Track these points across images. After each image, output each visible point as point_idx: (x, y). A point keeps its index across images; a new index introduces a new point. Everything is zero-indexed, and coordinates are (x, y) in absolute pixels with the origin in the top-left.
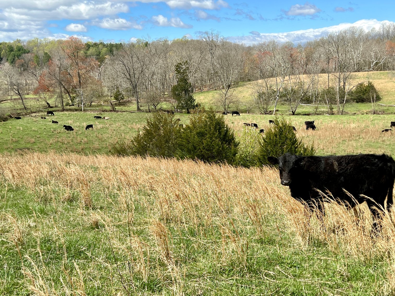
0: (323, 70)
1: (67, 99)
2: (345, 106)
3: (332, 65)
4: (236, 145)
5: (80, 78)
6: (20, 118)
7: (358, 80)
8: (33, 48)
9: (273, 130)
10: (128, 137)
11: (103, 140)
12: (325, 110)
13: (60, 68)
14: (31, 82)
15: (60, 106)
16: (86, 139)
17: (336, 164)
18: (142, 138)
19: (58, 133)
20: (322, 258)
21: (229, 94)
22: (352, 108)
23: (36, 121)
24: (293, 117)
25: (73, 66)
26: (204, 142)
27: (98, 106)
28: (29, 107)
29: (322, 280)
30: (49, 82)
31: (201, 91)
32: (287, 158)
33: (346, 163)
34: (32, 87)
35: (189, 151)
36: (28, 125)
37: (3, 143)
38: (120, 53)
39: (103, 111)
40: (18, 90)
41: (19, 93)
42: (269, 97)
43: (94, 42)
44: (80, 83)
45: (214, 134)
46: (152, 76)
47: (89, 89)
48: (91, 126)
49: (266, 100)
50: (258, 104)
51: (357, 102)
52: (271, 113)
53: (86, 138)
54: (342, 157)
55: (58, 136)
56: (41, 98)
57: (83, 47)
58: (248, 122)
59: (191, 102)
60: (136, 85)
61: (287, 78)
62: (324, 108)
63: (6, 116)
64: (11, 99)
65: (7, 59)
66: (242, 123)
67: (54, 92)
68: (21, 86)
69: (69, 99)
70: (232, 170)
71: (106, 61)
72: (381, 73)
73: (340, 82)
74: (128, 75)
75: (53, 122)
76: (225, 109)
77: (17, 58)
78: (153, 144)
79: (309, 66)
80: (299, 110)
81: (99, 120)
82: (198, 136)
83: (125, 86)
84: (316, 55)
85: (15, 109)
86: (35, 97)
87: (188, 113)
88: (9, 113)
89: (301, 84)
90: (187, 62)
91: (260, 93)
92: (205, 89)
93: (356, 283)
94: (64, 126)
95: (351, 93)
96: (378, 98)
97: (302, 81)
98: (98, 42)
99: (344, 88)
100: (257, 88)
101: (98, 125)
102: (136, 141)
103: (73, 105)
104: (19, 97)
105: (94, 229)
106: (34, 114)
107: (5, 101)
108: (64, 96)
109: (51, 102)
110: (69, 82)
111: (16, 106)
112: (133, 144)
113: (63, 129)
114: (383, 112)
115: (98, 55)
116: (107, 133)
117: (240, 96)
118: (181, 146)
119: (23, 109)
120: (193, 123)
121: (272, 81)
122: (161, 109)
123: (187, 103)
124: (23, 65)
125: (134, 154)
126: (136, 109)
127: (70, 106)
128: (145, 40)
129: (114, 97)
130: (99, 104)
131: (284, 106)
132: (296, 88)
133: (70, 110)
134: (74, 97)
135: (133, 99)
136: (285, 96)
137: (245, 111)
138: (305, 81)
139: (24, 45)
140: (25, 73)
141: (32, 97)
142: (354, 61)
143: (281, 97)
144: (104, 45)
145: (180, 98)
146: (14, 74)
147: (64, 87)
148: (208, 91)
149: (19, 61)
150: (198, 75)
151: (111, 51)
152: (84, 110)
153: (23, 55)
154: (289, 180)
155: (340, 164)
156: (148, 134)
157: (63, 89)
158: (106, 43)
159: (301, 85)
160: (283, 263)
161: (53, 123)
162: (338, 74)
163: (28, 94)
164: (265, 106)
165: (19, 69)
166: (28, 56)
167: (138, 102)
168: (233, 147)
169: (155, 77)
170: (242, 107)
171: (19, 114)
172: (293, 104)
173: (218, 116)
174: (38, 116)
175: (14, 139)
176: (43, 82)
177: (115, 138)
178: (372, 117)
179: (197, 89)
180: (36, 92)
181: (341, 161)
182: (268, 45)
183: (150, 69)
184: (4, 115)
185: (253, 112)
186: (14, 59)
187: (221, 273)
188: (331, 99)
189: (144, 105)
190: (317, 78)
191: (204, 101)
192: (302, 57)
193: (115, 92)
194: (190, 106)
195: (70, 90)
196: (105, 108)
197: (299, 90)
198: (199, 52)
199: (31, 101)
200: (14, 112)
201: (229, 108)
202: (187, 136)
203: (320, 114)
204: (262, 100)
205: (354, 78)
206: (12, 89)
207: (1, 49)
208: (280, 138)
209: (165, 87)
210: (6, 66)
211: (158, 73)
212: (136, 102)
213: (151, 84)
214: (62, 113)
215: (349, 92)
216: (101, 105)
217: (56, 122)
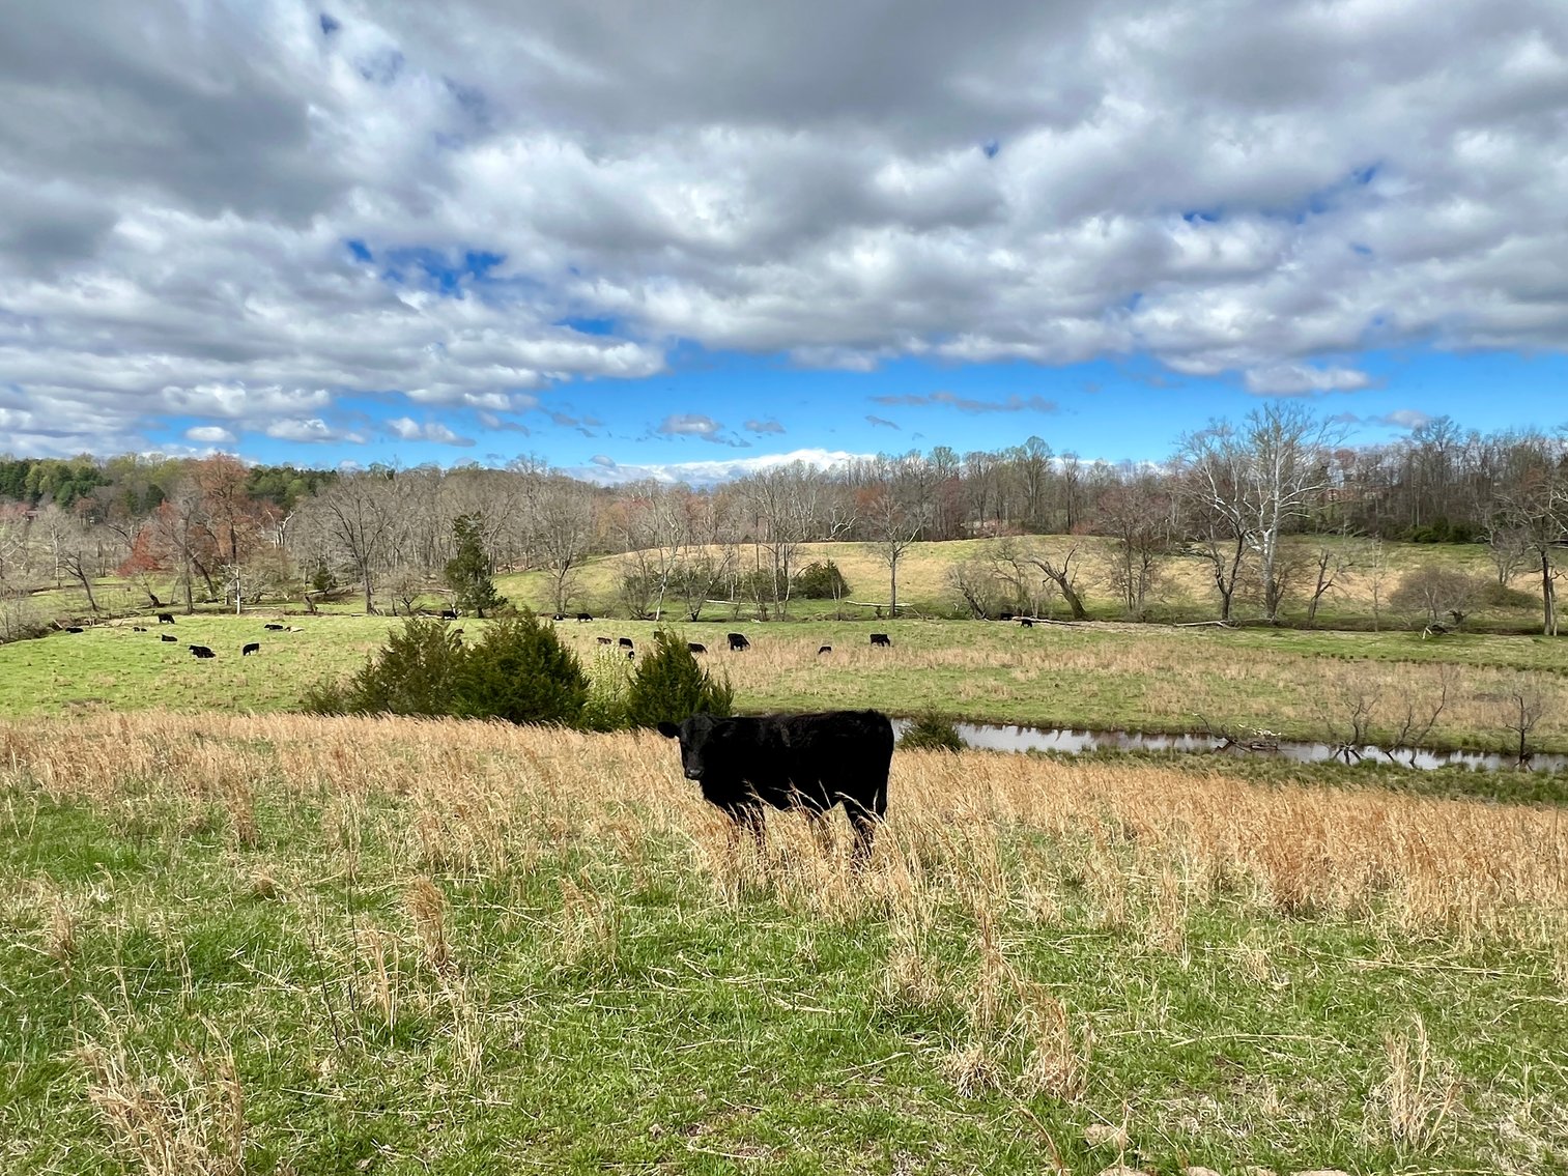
0: (747, 537)
1: (200, 585)
2: (788, 606)
3: (764, 529)
4: (584, 684)
5: (234, 540)
6: (81, 630)
7: (809, 557)
8: (123, 475)
9: (655, 655)
10: (343, 669)
11: (285, 676)
12: (752, 611)
13: (187, 519)
14: (113, 549)
15: (183, 602)
16: (243, 676)
17: (785, 732)
18: (378, 673)
19: (175, 663)
21: (567, 579)
22: (799, 608)
23: (120, 638)
24: (694, 626)
25: (219, 517)
26: (516, 680)
27: (275, 602)
28: (105, 605)
30: (159, 549)
31: (508, 571)
33: (803, 730)
34: (116, 559)
35: (483, 700)
36: (101, 646)
37: (33, 688)
38: (333, 491)
39: (286, 614)
40: (79, 566)
41: (81, 573)
42: (646, 586)
43: (271, 466)
44: (234, 552)
45: (537, 663)
46: (403, 539)
47: (256, 564)
48: (255, 647)
49: (641, 592)
50: (626, 599)
51: (809, 598)
52: (651, 617)
53: (243, 674)
55: (175, 671)
56: (136, 584)
57: (246, 475)
58: (606, 636)
59: (488, 594)
60: (365, 559)
61: (681, 550)
62: (751, 609)
63: (42, 625)
64: (59, 587)
65: (54, 497)
66: (594, 637)
67: (170, 569)
68: (88, 557)
69: (205, 586)
70: (575, 738)
71: (299, 506)
72: (849, 546)
73: (777, 560)
74: (348, 537)
75: (164, 638)
76: (559, 609)
77: (78, 495)
78: (401, 687)
79: (722, 529)
80: (704, 612)
81: (277, 633)
82: (502, 669)
83: (341, 561)
84: (733, 510)
85: (67, 611)
86: (122, 582)
87: (481, 616)
88: (52, 619)
89: (709, 562)
90: (479, 512)
91: (629, 578)
92: (518, 569)
94: (192, 647)
95: (798, 581)
96: (845, 592)
97: (710, 556)
98: (281, 465)
99: (786, 571)
100: (623, 568)
101: (271, 644)
102: (363, 681)
103: (216, 601)
104: (80, 581)
106: (116, 622)
107: (42, 590)
108: (195, 581)
109: (162, 593)
110: (208, 552)
111: (71, 603)
112: (356, 686)
113: (190, 655)
114: (855, 617)
115: (279, 494)
116: (294, 661)
117: (589, 583)
118: (465, 690)
119: (89, 609)
120: (491, 641)
121: (652, 555)
122: (420, 610)
123: (477, 597)
124: (93, 512)
125: (358, 709)
126: (365, 610)
127: (208, 602)
128: (387, 464)
129: (315, 584)
130: (278, 598)
131: (676, 605)
132: (698, 570)
133: (208, 611)
134: (219, 584)
135: (360, 586)
136: (677, 584)
137: (600, 615)
138: (715, 556)
139: (100, 468)
140: (99, 529)
141: (115, 582)
142: (801, 523)
143: (670, 586)
144: (295, 474)
145: (465, 585)
146: (70, 532)
147: (195, 562)
148: (523, 572)
149: (84, 501)
150: (503, 540)
151: (311, 487)
152: (241, 612)
153: (97, 489)
155: (793, 732)
156: (391, 661)
157: (192, 566)
158: (299, 470)
159: (708, 564)
161: (163, 640)
162: (775, 545)
163: (104, 576)
164: (640, 604)
165: (84, 520)
166: (105, 493)
167: (369, 594)
168: (577, 688)
169: (408, 542)
170: (593, 606)
171: (76, 620)
172: (694, 601)
173: (542, 623)
174: (125, 625)
175: (61, 679)
176: (144, 549)
177: (314, 672)
178: (835, 625)
179: (499, 569)
180: (124, 570)
181: (795, 726)
182: (643, 487)
183: (397, 526)
184: (38, 623)
185: (618, 617)
186: (71, 498)
188: (763, 591)
189: (382, 600)
190: (736, 551)
191: (514, 593)
192: (708, 512)
193: (318, 572)
194: (485, 602)
195: (208, 567)
196: (292, 607)
197: (703, 577)
198: (505, 494)
199: (111, 590)
200: (65, 616)
201: (568, 606)
202: (479, 668)
203: (744, 620)
204: (633, 591)
205: (803, 554)
206: (63, 565)
207: (39, 474)
208: (669, 670)
209: (431, 563)
210: (51, 512)
211: (415, 534)
212: (364, 594)
213: (400, 557)
214: (188, 618)
215: (795, 579)
216: (282, 601)
217: (173, 639)
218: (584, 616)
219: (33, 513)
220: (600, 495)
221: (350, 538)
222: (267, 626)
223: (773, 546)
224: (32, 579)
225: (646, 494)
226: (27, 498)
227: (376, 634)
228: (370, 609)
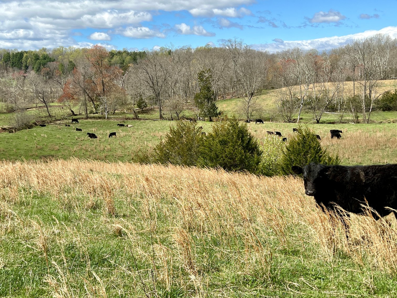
0: (348, 78)
1: (91, 107)
2: (371, 115)
3: (358, 73)
4: (259, 154)
5: (103, 86)
6: (45, 126)
7: (385, 88)
8: (58, 57)
9: (296, 139)
10: (150, 145)
11: (126, 147)
12: (350, 118)
13: (84, 76)
14: (56, 90)
15: (84, 113)
16: (109, 147)
17: (362, 174)
18: (165, 146)
19: (81, 141)
20: (347, 270)
21: (252, 102)
22: (378, 116)
23: (60, 129)
24: (317, 126)
25: (97, 74)
26: (227, 150)
27: (121, 114)
28: (54, 115)
29: (347, 292)
30: (73, 90)
31: (224, 99)
32: (312, 168)
33: (373, 173)
34: (57, 95)
35: (211, 160)
36: (53, 133)
37: (28, 150)
38: (144, 61)
39: (126, 119)
40: (43, 97)
41: (44, 101)
42: (292, 105)
43: (118, 50)
44: (104, 90)
45: (237, 142)
46: (175, 84)
47: (113, 96)
48: (114, 134)
49: (289, 108)
50: (282, 112)
51: (384, 110)
52: (294, 121)
53: (109, 146)
54: (369, 167)
55: (82, 144)
56: (65, 106)
57: (107, 55)
58: (271, 130)
59: (214, 110)
60: (159, 93)
61: (311, 86)
62: (350, 116)
63: (31, 123)
64: (36, 107)
65: (33, 68)
66: (265, 131)
67: (78, 99)
68: (46, 93)
69: (93, 106)
70: (254, 178)
71: (130, 69)
73: (365, 90)
74: (151, 83)
75: (77, 129)
76: (248, 117)
77: (42, 67)
78: (175, 152)
79: (334, 74)
80: (323, 119)
81: (122, 128)
82: (221, 144)
83: (148, 94)
84: (341, 63)
85: (40, 117)
86: (60, 105)
87: (211, 120)
88: (34, 121)
89: (326, 92)
90: (210, 69)
91: (283, 101)
92: (228, 97)
93: (383, 296)
94: (88, 134)
95: (377, 101)
97: (327, 89)
98: (121, 50)
99: (370, 96)
100: (280, 96)
102: (158, 149)
103: (97, 113)
104: (44, 104)
105: (117, 237)
106: (58, 122)
107: (30, 108)
108: (88, 104)
109: (75, 110)
110: (93, 90)
111: (41, 114)
112: (156, 152)
113: (87, 137)
115: (122, 63)
116: (130, 141)
117: (263, 104)
118: (203, 154)
119: (48, 117)
120: (216, 131)
121: (296, 89)
122: (183, 118)
123: (209, 111)
124: (48, 73)
125: (156, 162)
126: (159, 117)
127: (94, 113)
128: (168, 48)
129: (138, 105)
130: (122, 112)
131: (308, 115)
132: (320, 96)
133: (94, 118)
134: (98, 105)
135: (156, 106)
136: (309, 104)
137: (268, 120)
138: (330, 88)
139: (50, 54)
140: (50, 81)
141: (57, 105)
142: (380, 69)
143: (305, 105)
144: (128, 54)
145: (203, 106)
146: (39, 83)
147: (88, 95)
148: (231, 99)
149: (44, 69)
150: (221, 83)
151: (135, 60)
152: (107, 118)
153: (49, 63)
154: (314, 190)
155: (366, 174)
156: (171, 141)
157: (87, 97)
158: (130, 52)
159: (326, 93)
160: (307, 274)
161: (77, 130)
163: (53, 102)
164: (289, 115)
165: (45, 77)
166: (52, 65)
167: (161, 110)
168: (256, 155)
169: (177, 85)
170: (265, 115)
171: (43, 121)
172: (318, 113)
173: (241, 124)
174: (62, 123)
175: (39, 146)
176: (68, 90)
177: (138, 146)
179: (219, 97)
180: (61, 100)
181: (368, 171)
182: (292, 53)
183: (173, 77)
184: (29, 122)
185: (277, 121)
186: (39, 68)
187: (245, 284)
188: (356, 107)
189: (167, 113)
190: (342, 86)
191: (226, 109)
192: (327, 65)
193: (138, 100)
194: (213, 114)
195: (94, 98)
196: (128, 116)
197: (323, 99)
198: (222, 60)
199: (56, 110)
200: (39, 119)
201: (252, 116)
202: (210, 144)
203: (346, 123)
204: (285, 108)
205: (380, 86)
206: (37, 97)
207: (27, 58)
208: (303, 147)
209: (188, 95)
210: (32, 74)
211: (181, 81)
212: (159, 110)
213: (174, 93)
214: (86, 120)
215: (375, 100)
216: (124, 113)
217: (80, 130)
218: (260, 121)
219: (26, 75)
222: (118, 125)
223: (363, 82)
224: (27, 103)
226: (23, 68)
227: (164, 129)
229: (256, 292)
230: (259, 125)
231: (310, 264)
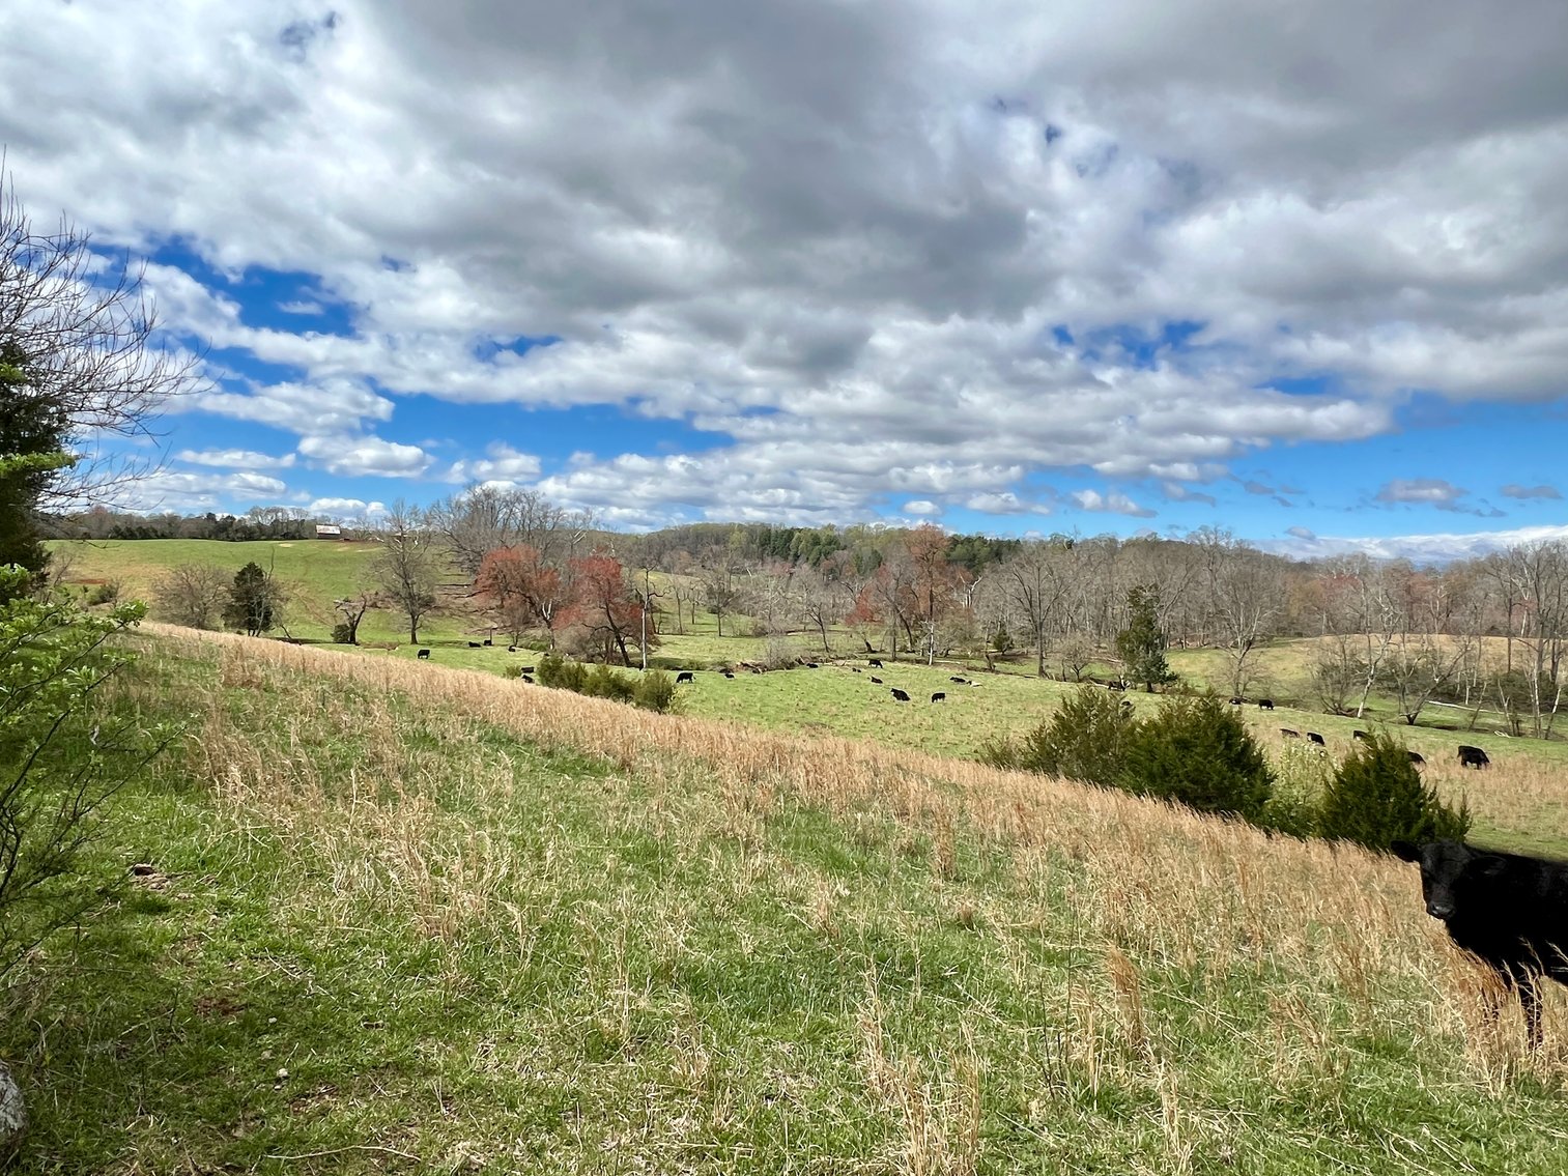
0: (1493, 628)
1: (903, 638)
2: (1556, 720)
3: (1521, 620)
4: (1268, 780)
5: (932, 601)
6: (816, 666)
9: (1361, 758)
10: (1016, 726)
11: (964, 726)
12: (1497, 722)
13: (897, 580)
14: (843, 602)
15: (889, 650)
16: (930, 721)
18: (1049, 735)
19: (879, 702)
21: (1248, 660)
23: (842, 676)
24: (1409, 730)
25: (922, 578)
26: (1190, 762)
27: (960, 657)
28: (835, 648)
30: (874, 604)
31: (1182, 647)
34: (844, 610)
35: (1152, 777)
36: (828, 681)
37: (782, 709)
38: (1016, 559)
39: (968, 669)
40: (819, 614)
41: (820, 620)
42: (1347, 677)
43: (966, 535)
44: (931, 609)
45: (1216, 748)
46: (1077, 608)
47: (947, 622)
48: (941, 696)
49: (1339, 682)
50: (1320, 689)
52: (1351, 713)
53: (931, 719)
55: (879, 709)
56: (856, 632)
57: (945, 543)
59: (1159, 669)
60: (1041, 624)
61: (1396, 638)
62: (1496, 718)
63: (792, 660)
64: (805, 630)
65: (808, 558)
67: (881, 623)
68: (826, 607)
69: (907, 638)
71: (986, 572)
73: (1541, 660)
74: (1026, 602)
75: (874, 680)
76: (1237, 692)
77: (823, 557)
78: (1070, 751)
79: (1455, 617)
80: (1424, 715)
81: (960, 685)
82: (1176, 747)
83: (1019, 623)
84: (1474, 593)
85: (808, 650)
86: (847, 629)
87: (1150, 690)
88: (799, 656)
89: (1435, 656)
90: (1155, 584)
91: (1325, 666)
92: (1193, 645)
94: (893, 690)
97: (1437, 647)
98: (974, 535)
99: (1554, 676)
100: (1317, 654)
101: (955, 696)
103: (914, 652)
104: (819, 627)
106: (841, 662)
107: (793, 632)
108: (899, 634)
109: (875, 642)
110: (911, 609)
111: (812, 643)
113: (891, 697)
115: (970, 560)
116: (973, 714)
117: (1275, 668)
118: (1134, 764)
119: (823, 650)
120: (1166, 718)
121: (1357, 642)
122: (1090, 678)
123: (1148, 670)
124: (832, 571)
125: (1029, 766)
126: (1037, 672)
127: (908, 652)
128: (1067, 535)
129: (995, 643)
130: (963, 654)
131: (1385, 702)
132: (1419, 663)
133: (907, 660)
134: (918, 637)
135: (1034, 650)
136: (1391, 678)
137: (1287, 703)
138: (1445, 648)
139: (839, 535)
140: (835, 585)
141: (842, 629)
143: (1379, 680)
144: (985, 543)
145: (1135, 657)
146: (815, 586)
147: (901, 616)
148: (1199, 649)
149: (826, 562)
150: (1178, 614)
151: (998, 555)
152: (933, 663)
153: (836, 552)
157: (898, 620)
158: (989, 539)
160: (1438, 1120)
161: (872, 681)
162: (1537, 640)
163: (835, 623)
164: (1337, 697)
165: (825, 577)
166: (841, 556)
167: (1042, 658)
168: (1259, 782)
169: (1082, 610)
170: (1278, 693)
171: (814, 658)
172: (1412, 701)
173: (1226, 706)
174: (847, 665)
175: (801, 704)
176: (865, 603)
177: (989, 725)
179: (1172, 644)
180: (850, 620)
182: (1349, 563)
183: (1072, 595)
184: (789, 658)
185: (1307, 707)
186: (818, 559)
188: (1515, 697)
189: (1054, 664)
190: (1477, 645)
191: (1187, 670)
192: (1437, 594)
193: (997, 633)
194: (1155, 677)
195: (911, 623)
196: (974, 663)
197: (1426, 672)
198: (1183, 566)
199: (840, 638)
200: (807, 654)
201: (1248, 690)
202: (1150, 744)
203: (1485, 731)
204: (1329, 681)
206: (809, 612)
207: (799, 540)
209: (1102, 633)
210: (804, 569)
211: (1089, 603)
212: (1038, 657)
213: (1073, 625)
214: (892, 664)
216: (966, 657)
217: (879, 681)
218: (1267, 703)
219: (793, 570)
220: (1293, 570)
221: (1030, 605)
222: (952, 679)
223: (1535, 642)
224: (789, 622)
225: (1353, 572)
226: (790, 558)
227: (1046, 697)
228: (1042, 673)
229: (1305, 1140)
230: (1265, 712)
231: (1440, 1093)
